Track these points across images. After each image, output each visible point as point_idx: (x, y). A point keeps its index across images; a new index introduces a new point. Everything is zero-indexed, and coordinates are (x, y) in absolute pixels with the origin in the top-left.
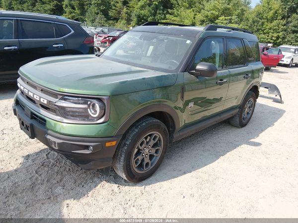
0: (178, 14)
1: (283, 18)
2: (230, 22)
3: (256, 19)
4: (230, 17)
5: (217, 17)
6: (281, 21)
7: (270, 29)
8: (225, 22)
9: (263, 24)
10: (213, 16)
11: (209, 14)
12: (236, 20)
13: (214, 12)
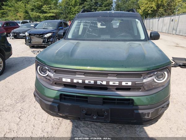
0: (12, 6)
1: (80, 4)
2: (51, 9)
3: (66, 6)
4: (50, 6)
5: (42, 6)
6: (80, 6)
7: (75, 11)
8: (48, 9)
9: (71, 8)
10: (38, 5)
11: (36, 4)
12: (54, 7)
13: (38, 3)
